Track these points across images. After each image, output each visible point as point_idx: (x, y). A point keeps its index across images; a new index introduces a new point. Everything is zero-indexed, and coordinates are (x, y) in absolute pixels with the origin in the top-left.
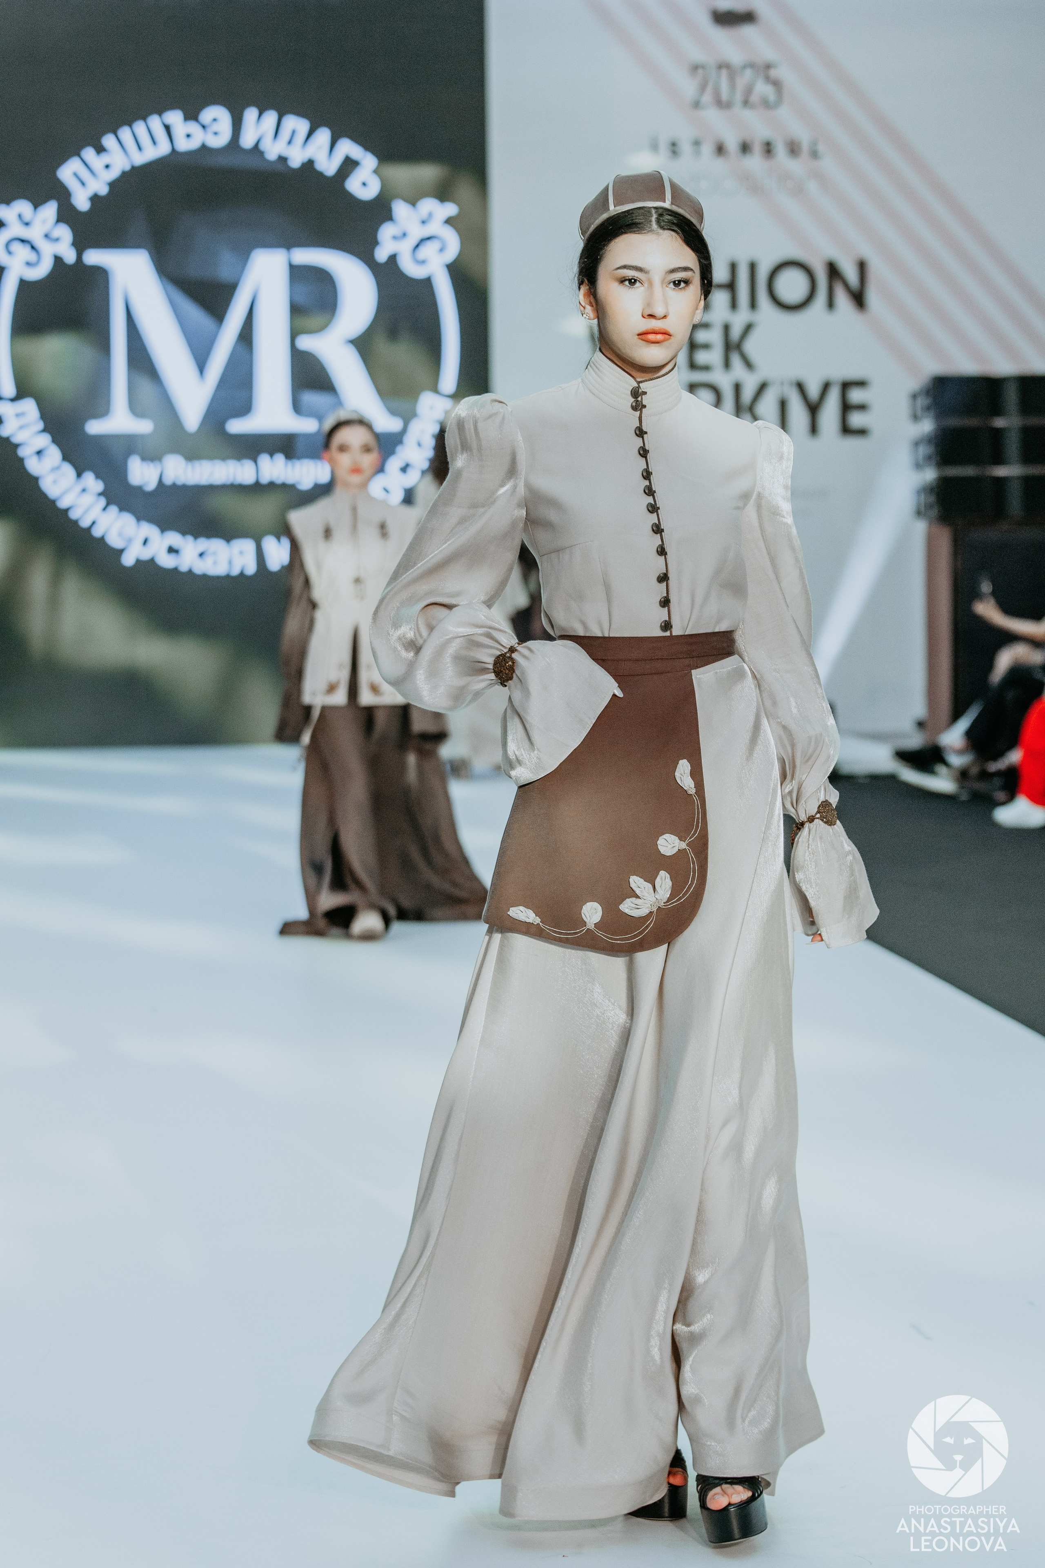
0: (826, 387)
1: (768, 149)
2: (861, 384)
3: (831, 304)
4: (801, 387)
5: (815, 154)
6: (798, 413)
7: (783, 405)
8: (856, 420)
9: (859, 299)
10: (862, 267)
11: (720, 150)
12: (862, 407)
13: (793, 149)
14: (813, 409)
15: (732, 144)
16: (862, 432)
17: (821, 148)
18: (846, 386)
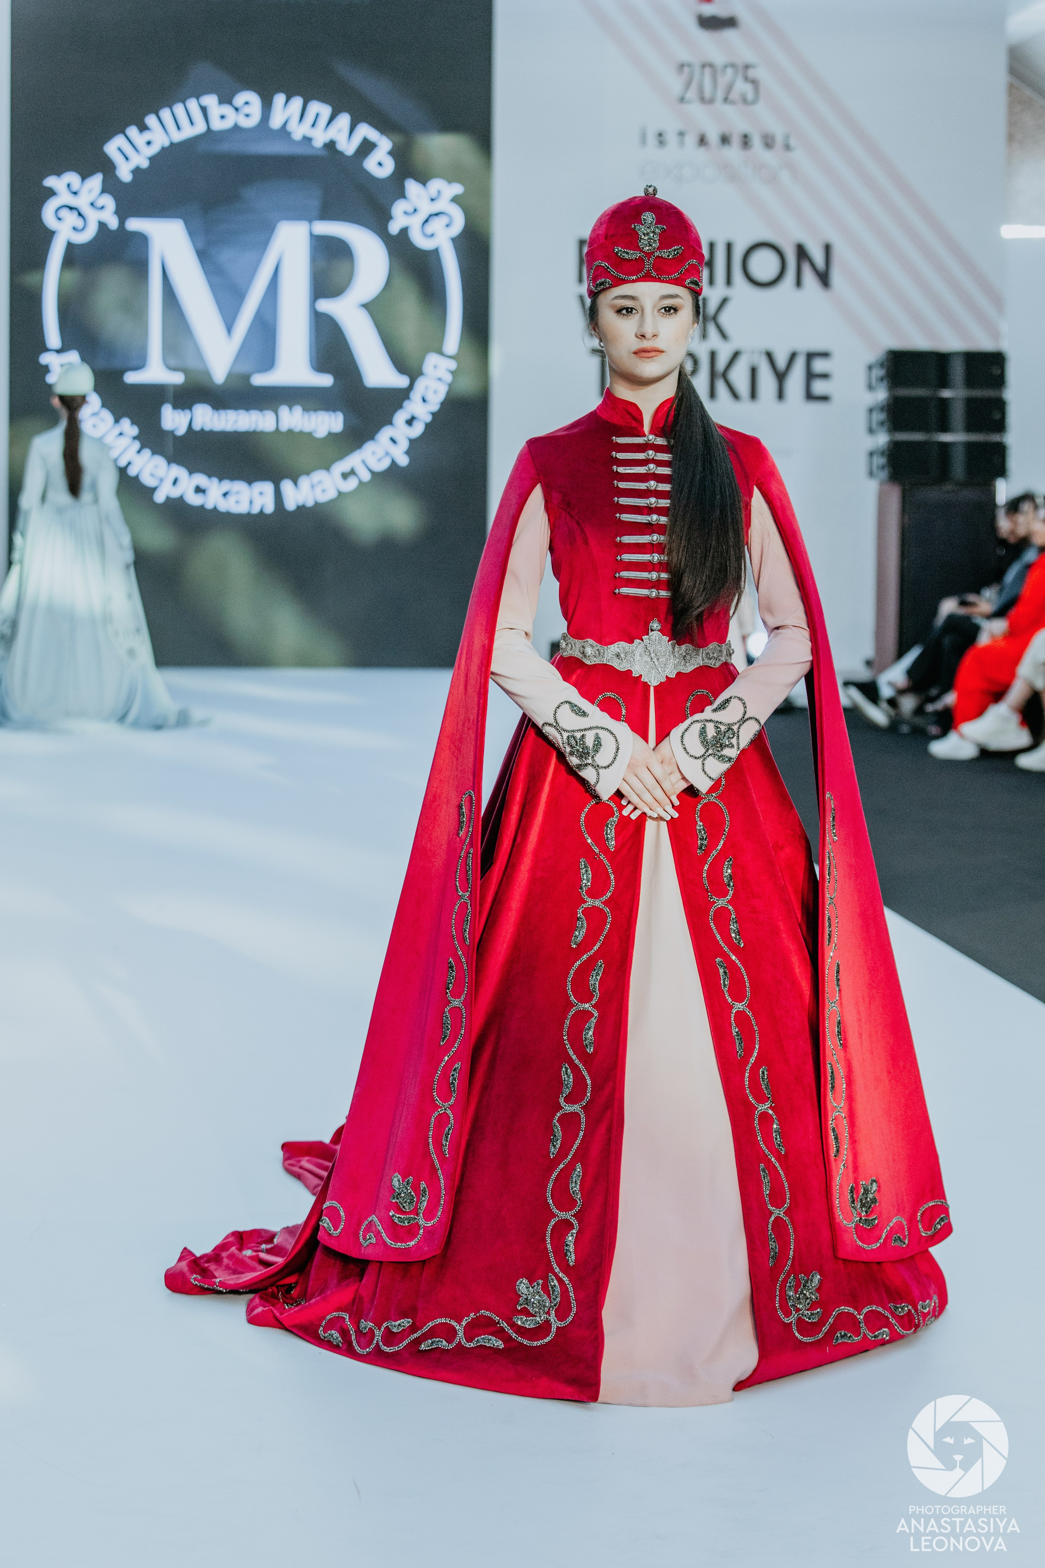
0: (793, 356)
1: (746, 141)
2: (825, 355)
3: (799, 283)
4: (769, 356)
5: (787, 147)
6: (767, 381)
7: (754, 372)
8: (819, 387)
9: (824, 278)
10: (828, 249)
11: (702, 141)
12: (825, 376)
13: (768, 142)
14: (781, 377)
15: (713, 137)
16: (824, 398)
17: (793, 142)
18: (810, 356)
